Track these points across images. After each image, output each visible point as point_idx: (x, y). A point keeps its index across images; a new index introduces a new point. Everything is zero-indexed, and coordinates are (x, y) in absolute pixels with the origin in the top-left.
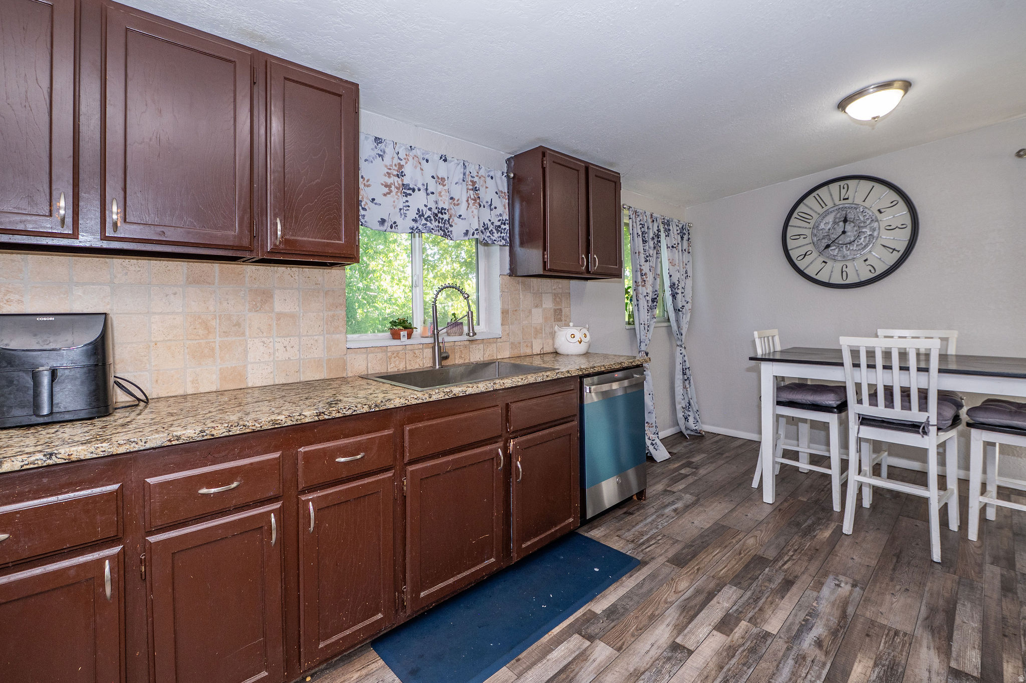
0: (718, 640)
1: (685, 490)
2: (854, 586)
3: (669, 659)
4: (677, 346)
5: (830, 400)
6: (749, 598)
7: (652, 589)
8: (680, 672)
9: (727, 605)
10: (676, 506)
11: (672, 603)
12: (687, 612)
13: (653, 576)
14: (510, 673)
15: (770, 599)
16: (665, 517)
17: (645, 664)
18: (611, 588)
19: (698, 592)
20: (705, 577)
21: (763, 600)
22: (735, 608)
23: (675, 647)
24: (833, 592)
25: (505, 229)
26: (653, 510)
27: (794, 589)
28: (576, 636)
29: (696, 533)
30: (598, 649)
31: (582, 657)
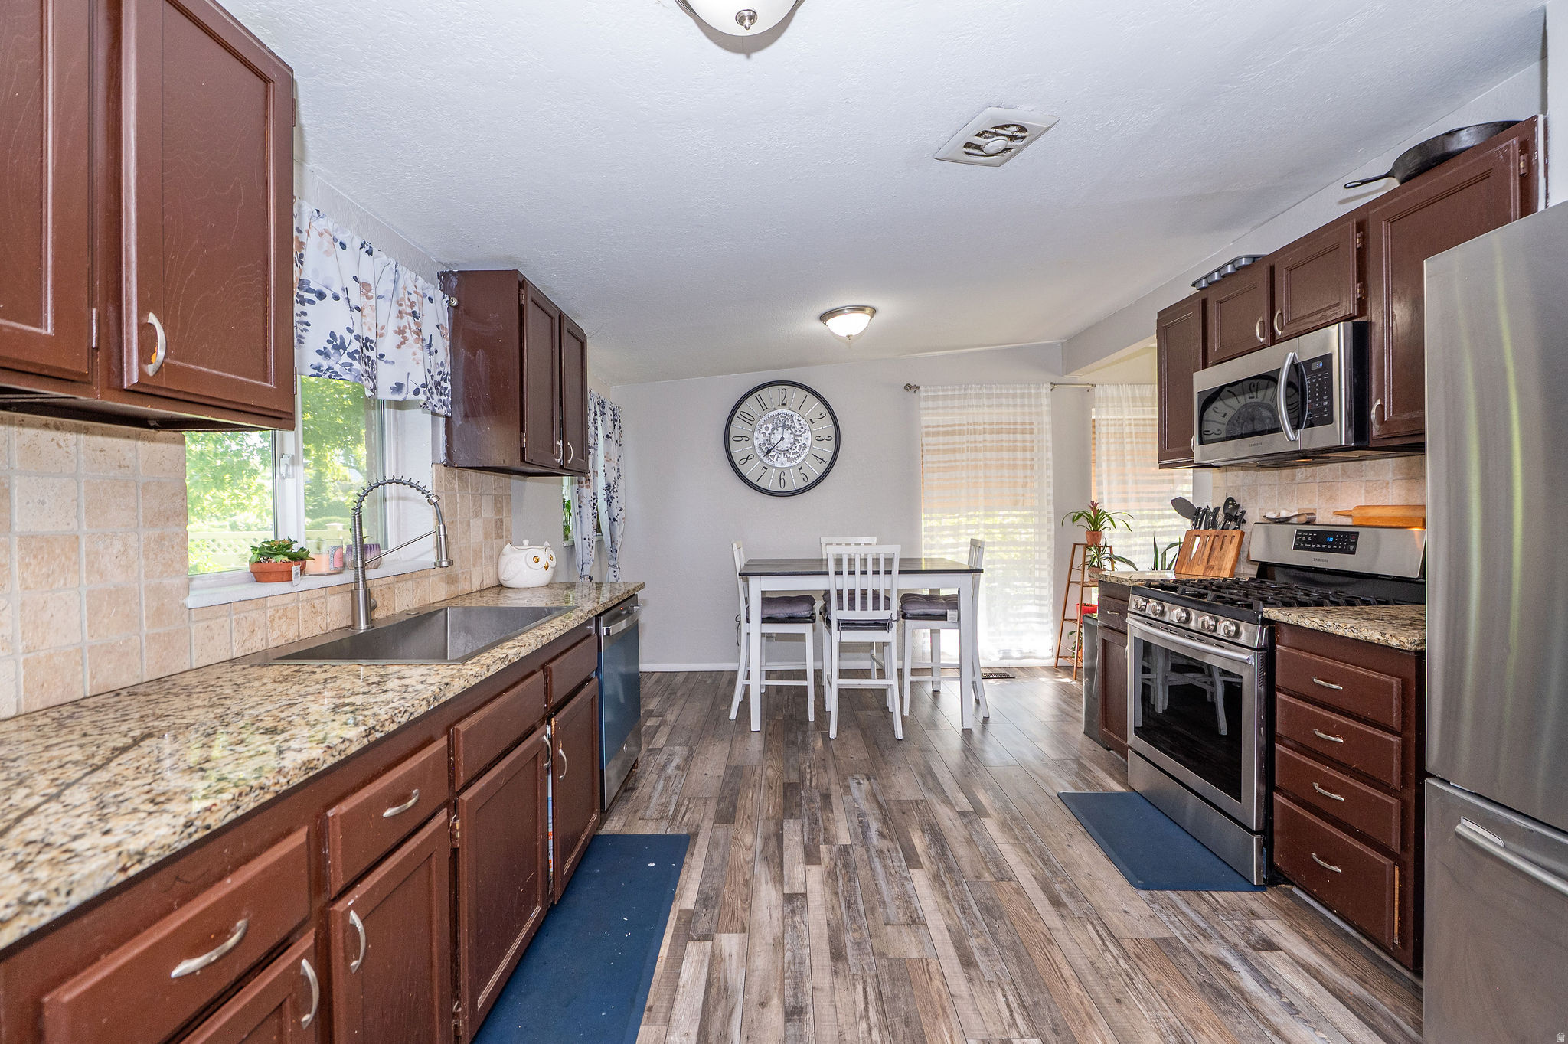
0: (815, 874)
1: (668, 742)
2: (869, 779)
3: (793, 911)
4: (609, 566)
5: (802, 611)
6: (810, 824)
7: (723, 857)
8: (811, 917)
9: (798, 838)
10: (674, 764)
11: (753, 861)
12: (773, 862)
13: (713, 844)
14: (654, 1028)
15: (824, 817)
16: (673, 779)
17: (778, 929)
18: (683, 876)
19: (766, 839)
20: (760, 824)
21: (821, 821)
22: (806, 838)
23: (789, 898)
24: (860, 790)
25: (446, 388)
26: (654, 776)
27: (834, 800)
28: (690, 944)
29: (717, 783)
30: (723, 942)
31: (715, 960)
